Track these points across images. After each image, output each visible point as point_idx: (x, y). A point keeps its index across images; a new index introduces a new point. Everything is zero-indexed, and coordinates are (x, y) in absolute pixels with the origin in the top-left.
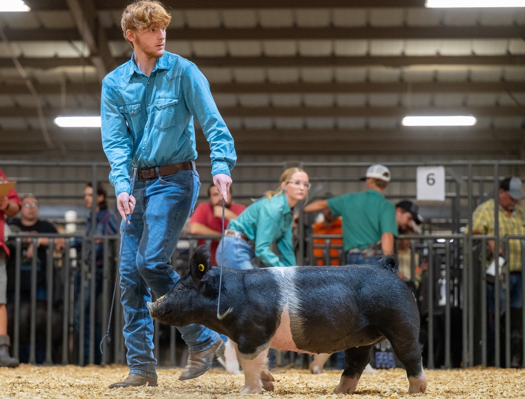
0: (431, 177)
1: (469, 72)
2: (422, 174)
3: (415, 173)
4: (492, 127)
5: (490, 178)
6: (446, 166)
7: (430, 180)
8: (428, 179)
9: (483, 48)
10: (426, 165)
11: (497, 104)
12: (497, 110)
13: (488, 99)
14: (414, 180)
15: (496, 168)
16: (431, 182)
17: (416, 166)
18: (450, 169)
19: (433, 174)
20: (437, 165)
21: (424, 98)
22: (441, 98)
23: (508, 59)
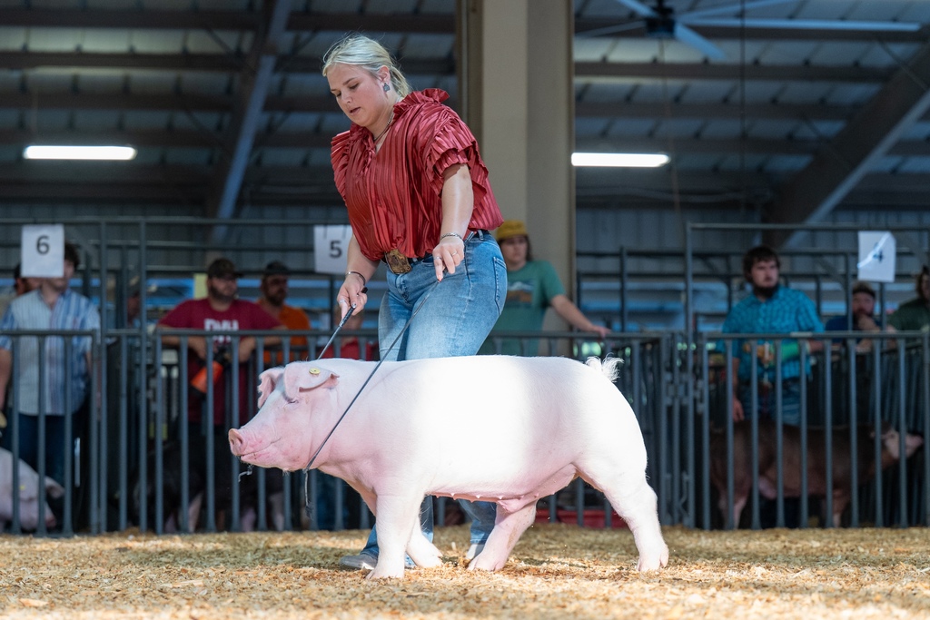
0: (43, 241)
1: (127, 79)
2: (30, 236)
3: (19, 235)
4: (163, 161)
5: (134, 242)
6: (66, 224)
7: (41, 246)
8: (39, 245)
9: (146, 42)
10: (35, 223)
11: (170, 128)
12: (170, 136)
13: (155, 119)
14: (18, 245)
15: (143, 227)
16: (43, 249)
17: (21, 224)
18: (72, 229)
19: (46, 237)
20: (53, 223)
21: (59, 117)
22: (84, 117)
23: (185, 60)
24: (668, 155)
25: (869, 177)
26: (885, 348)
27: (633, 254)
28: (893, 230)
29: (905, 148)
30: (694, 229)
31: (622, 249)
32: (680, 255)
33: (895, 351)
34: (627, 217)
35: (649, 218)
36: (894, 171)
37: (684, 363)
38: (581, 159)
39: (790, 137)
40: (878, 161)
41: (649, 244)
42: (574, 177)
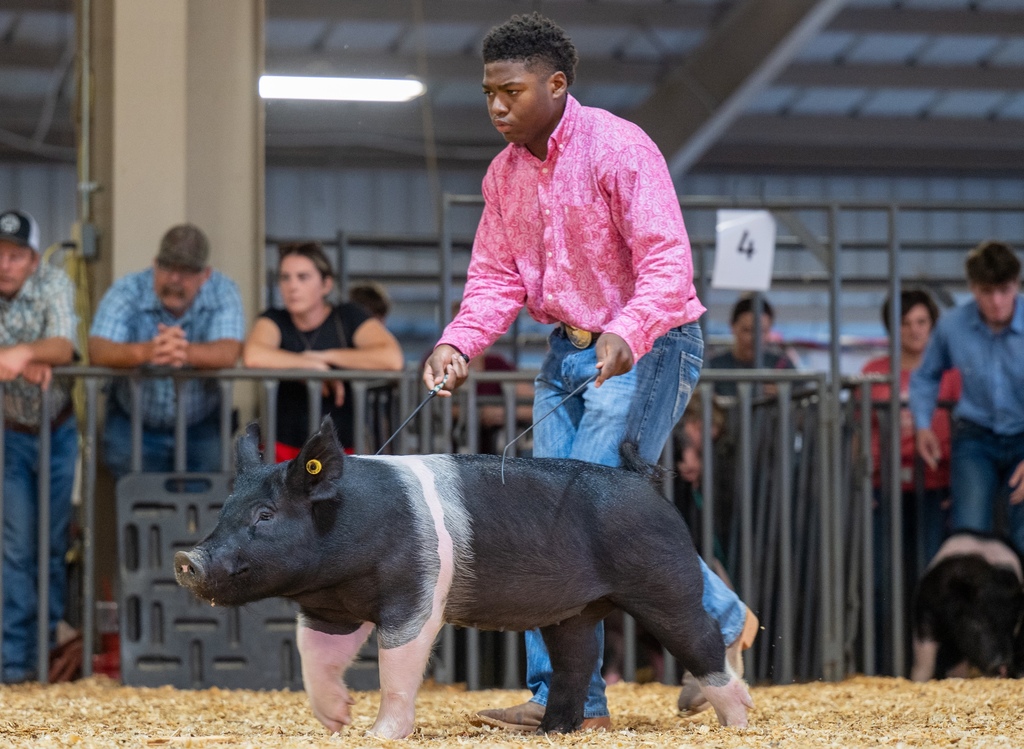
24: (421, 82)
25: (744, 121)
26: (761, 398)
27: (357, 243)
28: (773, 209)
29: (801, 74)
30: (455, 204)
31: (340, 234)
32: (432, 245)
33: (773, 402)
34: (356, 182)
35: (391, 183)
36: (784, 113)
37: (437, 419)
38: (277, 87)
39: (618, 55)
40: (757, 95)
41: (390, 229)
42: (262, 116)
